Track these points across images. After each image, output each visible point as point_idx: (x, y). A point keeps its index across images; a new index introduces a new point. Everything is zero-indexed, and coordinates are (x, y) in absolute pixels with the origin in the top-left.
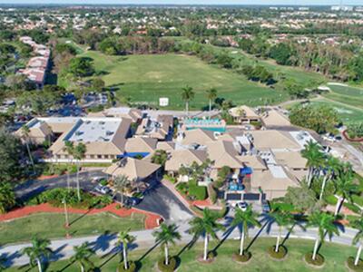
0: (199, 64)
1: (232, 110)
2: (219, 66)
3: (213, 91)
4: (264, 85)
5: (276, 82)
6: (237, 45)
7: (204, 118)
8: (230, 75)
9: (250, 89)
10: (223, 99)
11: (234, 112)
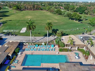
0: (49, 13)
1: (63, 37)
2: (57, 14)
3: (49, 24)
4: (77, 22)
5: (82, 20)
6: (63, 8)
7: (43, 44)
8: (61, 17)
9: (71, 23)
10: (57, 30)
11: (65, 39)
